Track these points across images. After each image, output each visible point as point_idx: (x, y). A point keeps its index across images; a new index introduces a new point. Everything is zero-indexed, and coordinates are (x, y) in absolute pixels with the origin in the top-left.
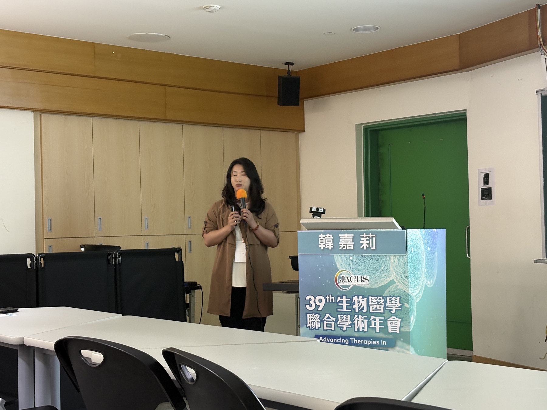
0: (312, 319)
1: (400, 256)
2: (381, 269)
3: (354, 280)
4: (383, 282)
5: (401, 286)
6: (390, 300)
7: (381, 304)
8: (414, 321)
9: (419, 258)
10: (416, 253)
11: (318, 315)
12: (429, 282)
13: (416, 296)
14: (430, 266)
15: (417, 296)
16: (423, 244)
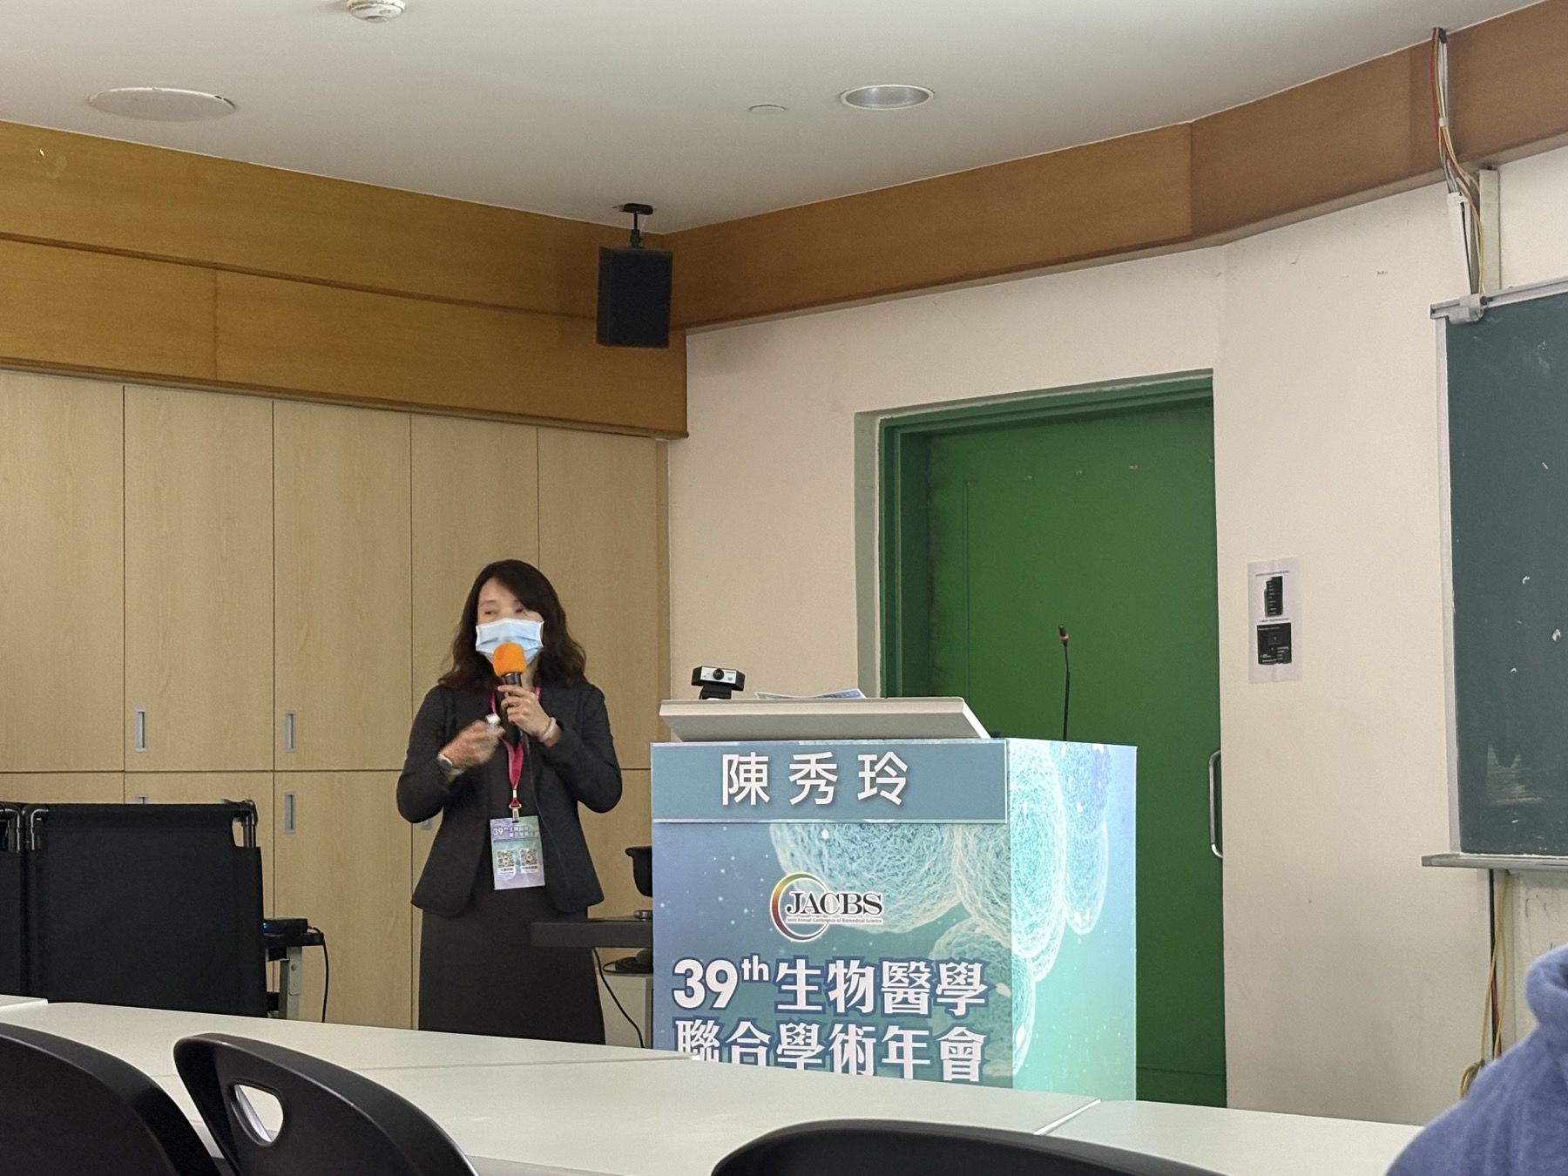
0: (692, 1038)
1: (984, 829)
2: (922, 871)
3: (835, 908)
4: (928, 913)
5: (987, 927)
6: (950, 973)
7: (921, 986)
8: (1027, 1045)
9: (1046, 835)
10: (1036, 818)
11: (714, 1024)
12: (1078, 917)
13: (1033, 960)
14: (1082, 864)
15: (1039, 961)
16: (1060, 792)
